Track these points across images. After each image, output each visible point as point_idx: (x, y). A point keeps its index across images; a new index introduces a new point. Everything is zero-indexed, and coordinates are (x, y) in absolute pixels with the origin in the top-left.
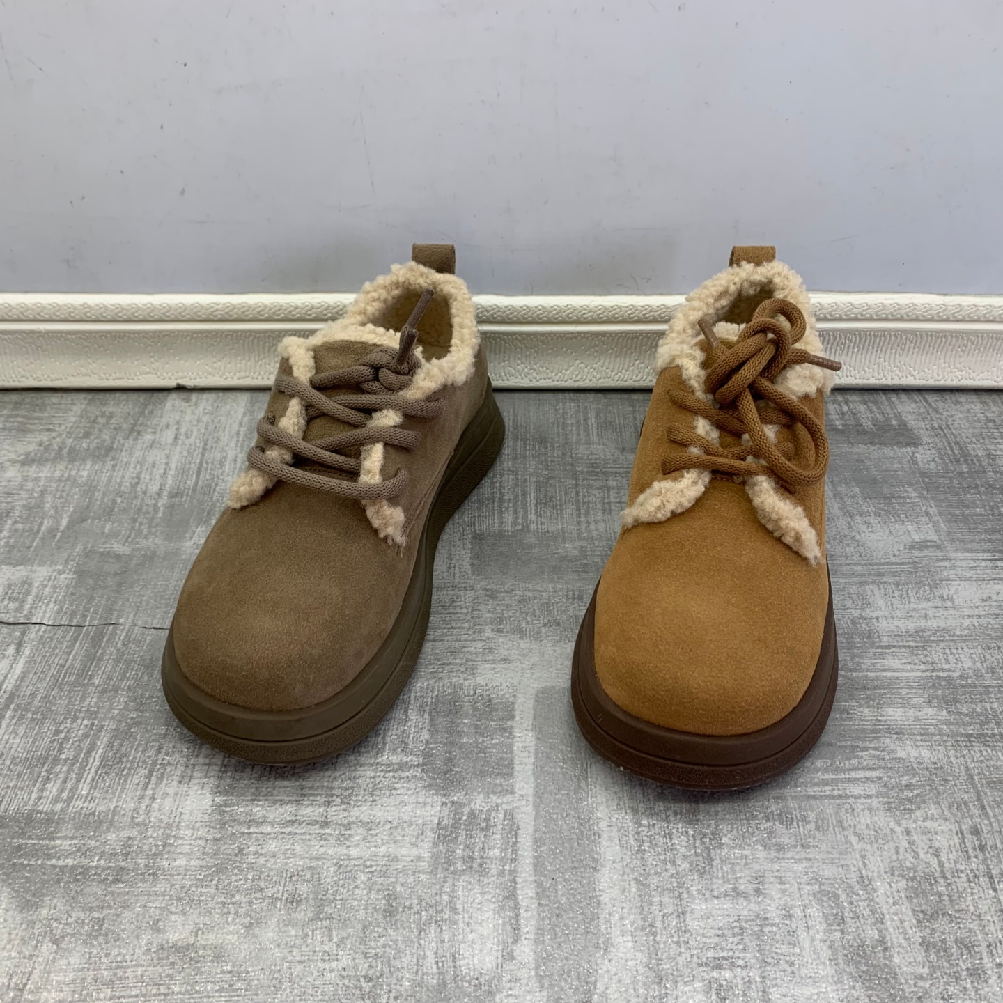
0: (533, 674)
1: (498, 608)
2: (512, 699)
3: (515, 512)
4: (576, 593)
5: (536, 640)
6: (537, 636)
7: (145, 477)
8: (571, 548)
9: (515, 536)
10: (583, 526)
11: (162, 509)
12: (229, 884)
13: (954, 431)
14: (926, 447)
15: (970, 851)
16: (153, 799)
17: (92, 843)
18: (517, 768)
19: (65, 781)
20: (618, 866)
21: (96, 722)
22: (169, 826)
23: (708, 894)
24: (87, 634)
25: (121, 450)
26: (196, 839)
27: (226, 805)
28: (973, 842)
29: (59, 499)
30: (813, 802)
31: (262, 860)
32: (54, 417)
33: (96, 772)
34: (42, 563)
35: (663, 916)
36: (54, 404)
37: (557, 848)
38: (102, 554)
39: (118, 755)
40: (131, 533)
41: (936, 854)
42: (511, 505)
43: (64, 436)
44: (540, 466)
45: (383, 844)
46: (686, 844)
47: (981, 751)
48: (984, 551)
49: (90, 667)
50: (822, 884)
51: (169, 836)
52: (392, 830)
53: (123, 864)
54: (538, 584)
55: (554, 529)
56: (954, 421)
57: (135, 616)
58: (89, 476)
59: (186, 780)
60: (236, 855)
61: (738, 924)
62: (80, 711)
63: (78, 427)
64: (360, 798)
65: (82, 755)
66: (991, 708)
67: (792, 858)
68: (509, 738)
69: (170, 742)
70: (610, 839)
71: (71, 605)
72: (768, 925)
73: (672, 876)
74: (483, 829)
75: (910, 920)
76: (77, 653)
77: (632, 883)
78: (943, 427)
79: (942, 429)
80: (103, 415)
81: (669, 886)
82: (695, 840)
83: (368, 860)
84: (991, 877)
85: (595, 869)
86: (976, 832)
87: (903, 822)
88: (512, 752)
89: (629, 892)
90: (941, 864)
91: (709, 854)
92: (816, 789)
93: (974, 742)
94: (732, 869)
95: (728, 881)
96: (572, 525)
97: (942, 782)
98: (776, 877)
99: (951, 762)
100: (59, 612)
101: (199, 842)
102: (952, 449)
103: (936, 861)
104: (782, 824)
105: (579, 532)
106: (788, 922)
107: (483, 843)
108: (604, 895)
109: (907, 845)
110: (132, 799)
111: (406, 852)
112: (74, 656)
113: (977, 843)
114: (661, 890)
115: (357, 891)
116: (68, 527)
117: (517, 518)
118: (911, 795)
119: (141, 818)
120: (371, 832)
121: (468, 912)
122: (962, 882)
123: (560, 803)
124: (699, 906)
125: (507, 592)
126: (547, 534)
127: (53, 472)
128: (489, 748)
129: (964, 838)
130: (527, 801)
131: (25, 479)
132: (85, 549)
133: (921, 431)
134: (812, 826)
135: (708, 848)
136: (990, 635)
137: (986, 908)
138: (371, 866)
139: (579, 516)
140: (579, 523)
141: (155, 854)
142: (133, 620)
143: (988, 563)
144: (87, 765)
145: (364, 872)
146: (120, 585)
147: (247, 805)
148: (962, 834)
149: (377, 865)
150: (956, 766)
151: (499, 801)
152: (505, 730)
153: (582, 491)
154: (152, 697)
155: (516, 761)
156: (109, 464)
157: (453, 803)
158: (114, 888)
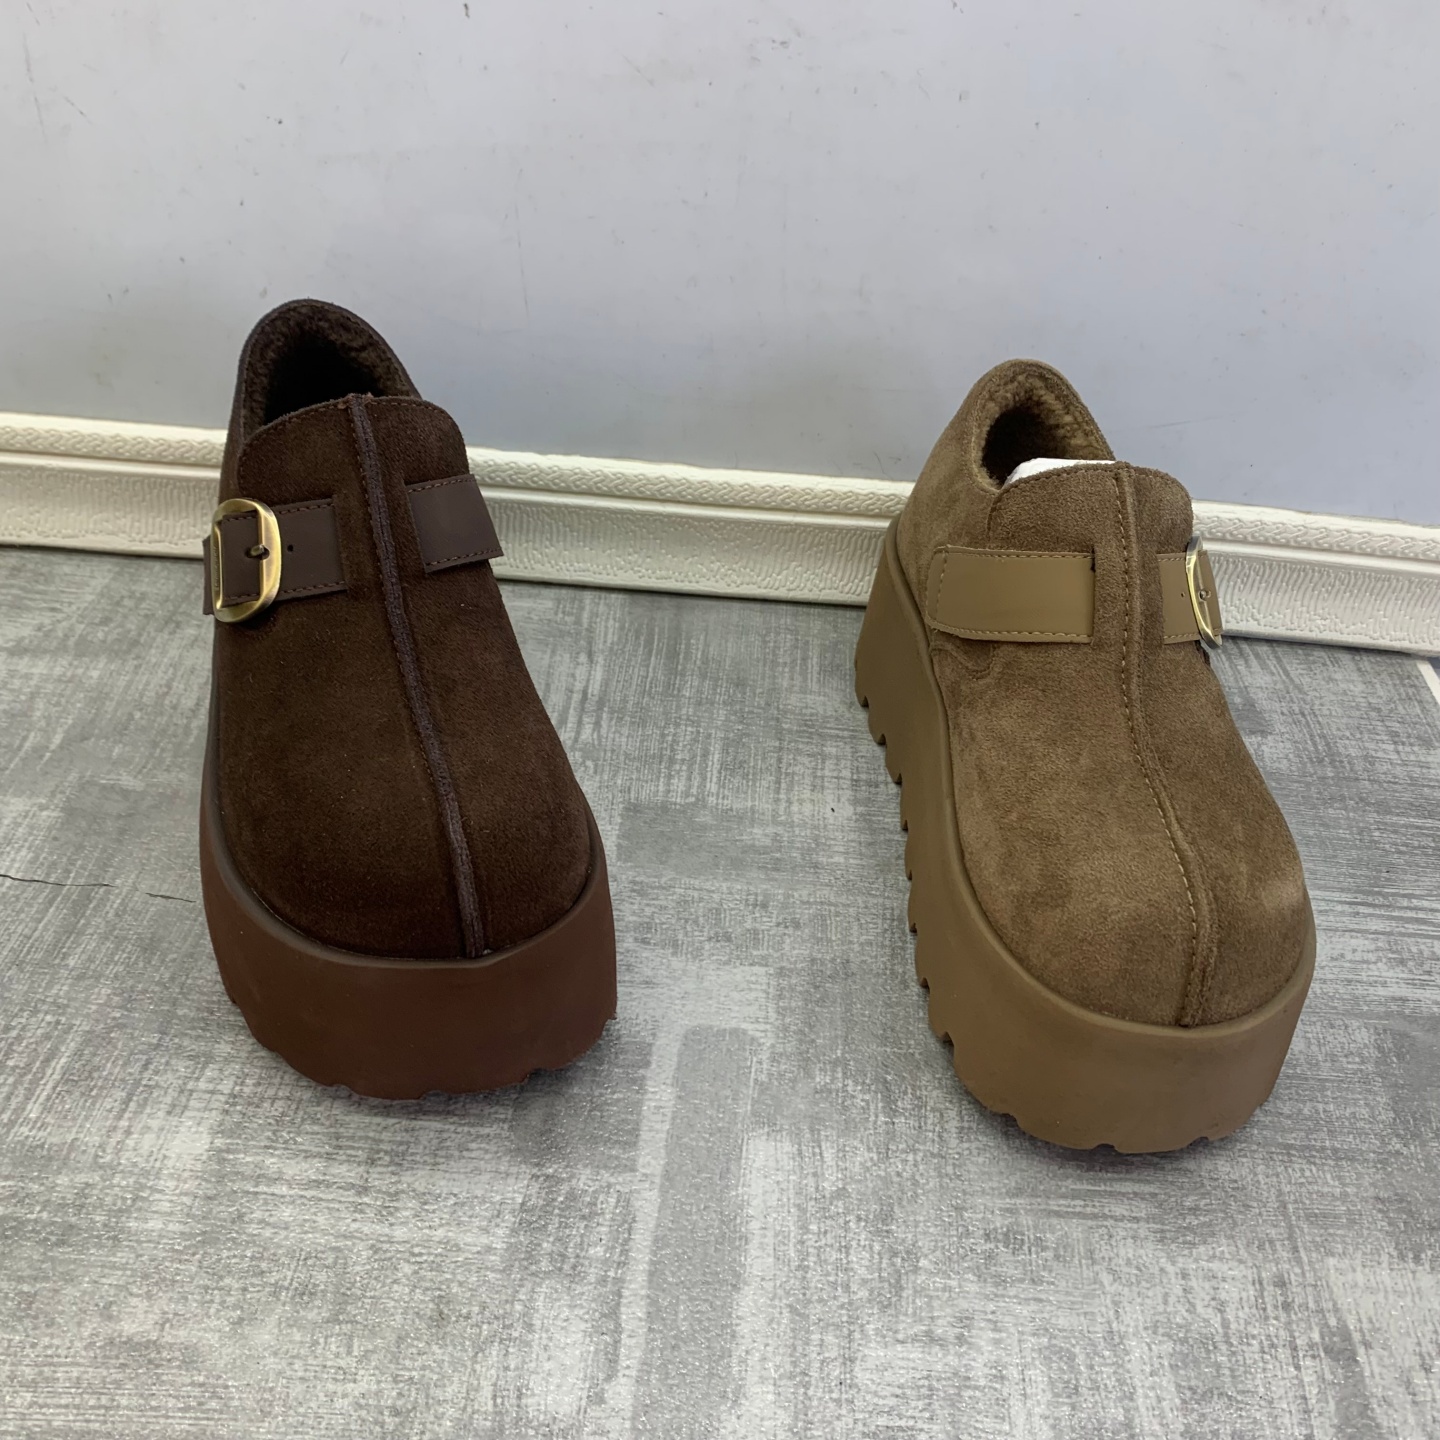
0: (684, 1005)
1: (647, 909)
2: (649, 1039)
3: (689, 779)
4: (760, 898)
5: (694, 958)
6: (697, 954)
7: (178, 686)
8: (759, 835)
9: (684, 812)
10: (783, 805)
11: (195, 732)
12: (219, 1260)
13: (1320, 719)
14: (1278, 738)
15: (1270, 1308)
16: (128, 1133)
17: (35, 1187)
18: (644, 1135)
19: (8, 1098)
20: (769, 1285)
21: (63, 1020)
22: (145, 1173)
23: (890, 1336)
24: (67, 898)
25: (151, 647)
26: (181, 1194)
27: (228, 1151)
28: (1275, 1297)
29: (55, 706)
30: (1054, 1221)
31: (268, 1233)
32: (63, 592)
33: (54, 1088)
34: (19, 793)
35: (823, 1362)
36: (66, 575)
37: (685, 1253)
38: (104, 787)
39: (88, 1068)
40: (147, 762)
41: (1221, 1308)
42: (684, 768)
43: (74, 620)
44: (733, 718)
45: (441, 1225)
46: (867, 1263)
47: (1302, 1170)
48: (1342, 890)
49: (66, 942)
50: (1052, 1337)
51: (143, 1187)
52: (456, 1207)
53: (73, 1220)
54: (707, 880)
55: (739, 806)
56: (1322, 705)
57: (138, 877)
58: (100, 678)
59: (178, 1110)
60: (233, 1222)
61: (926, 1383)
62: (44, 1002)
63: (94, 609)
64: (418, 1158)
65: (38, 1064)
66: (1325, 1111)
67: (1016, 1297)
68: (638, 1092)
69: (162, 1056)
70: (762, 1246)
71: (51, 853)
72: (968, 1387)
73: (842, 1307)
74: (583, 1217)
75: (1171, 1399)
76: (49, 921)
77: (784, 1311)
78: (1306, 712)
79: (1303, 715)
80: (132, 595)
81: (836, 1320)
82: (881, 1258)
83: (417, 1245)
84: (1295, 1349)
85: (734, 1286)
86: (1281, 1283)
87: (1180, 1259)
88: (639, 1114)
89: (779, 1324)
90: (1225, 1324)
91: (898, 1281)
92: (1062, 1202)
93: (1294, 1156)
94: (929, 1304)
95: (921, 1320)
96: (767, 802)
97: (1242, 1209)
98: (989, 1320)
99: (1258, 1182)
100: (32, 862)
101: (185, 1199)
102: (1315, 744)
103: (1219, 1319)
104: (1007, 1247)
105: (775, 814)
106: (998, 1386)
107: (582, 1236)
108: (743, 1324)
109: (1181, 1293)
110: (99, 1130)
111: (471, 1239)
112: (46, 924)
113: (1281, 1299)
114: (825, 1325)
115: (395, 1287)
116: (61, 747)
117: (690, 787)
118: (1196, 1222)
119: (108, 1158)
120: (426, 1207)
121: (547, 1331)
122: (1252, 1352)
123: (698, 1190)
124: (875, 1353)
125: (664, 888)
126: (730, 813)
127: (51, 669)
128: (608, 1104)
129: (1262, 1290)
130: (652, 1182)
131: (12, 674)
132: (81, 778)
133: (1275, 716)
134: (1049, 1254)
135: (898, 1272)
136: (1335, 1008)
137: (1282, 1391)
138: (420, 1254)
139: (777, 790)
140: (777, 801)
141: (120, 1210)
142: (134, 883)
143: (1346, 908)
144: (42, 1078)
145: (409, 1262)
146: (122, 832)
147: (258, 1154)
148: (1261, 1284)
149: (429, 1254)
150: (1265, 1187)
151: (612, 1180)
152: (634, 1081)
153: (787, 758)
154: (147, 991)
155: (644, 1127)
156: (131, 663)
157: (548, 1177)
158: (58, 1252)
